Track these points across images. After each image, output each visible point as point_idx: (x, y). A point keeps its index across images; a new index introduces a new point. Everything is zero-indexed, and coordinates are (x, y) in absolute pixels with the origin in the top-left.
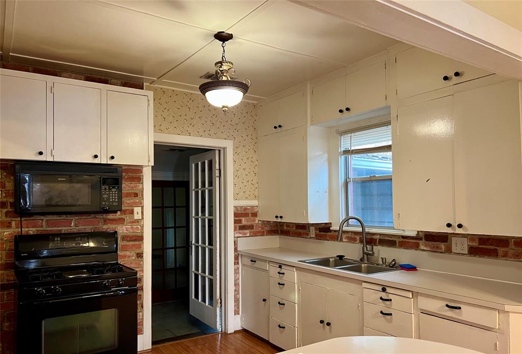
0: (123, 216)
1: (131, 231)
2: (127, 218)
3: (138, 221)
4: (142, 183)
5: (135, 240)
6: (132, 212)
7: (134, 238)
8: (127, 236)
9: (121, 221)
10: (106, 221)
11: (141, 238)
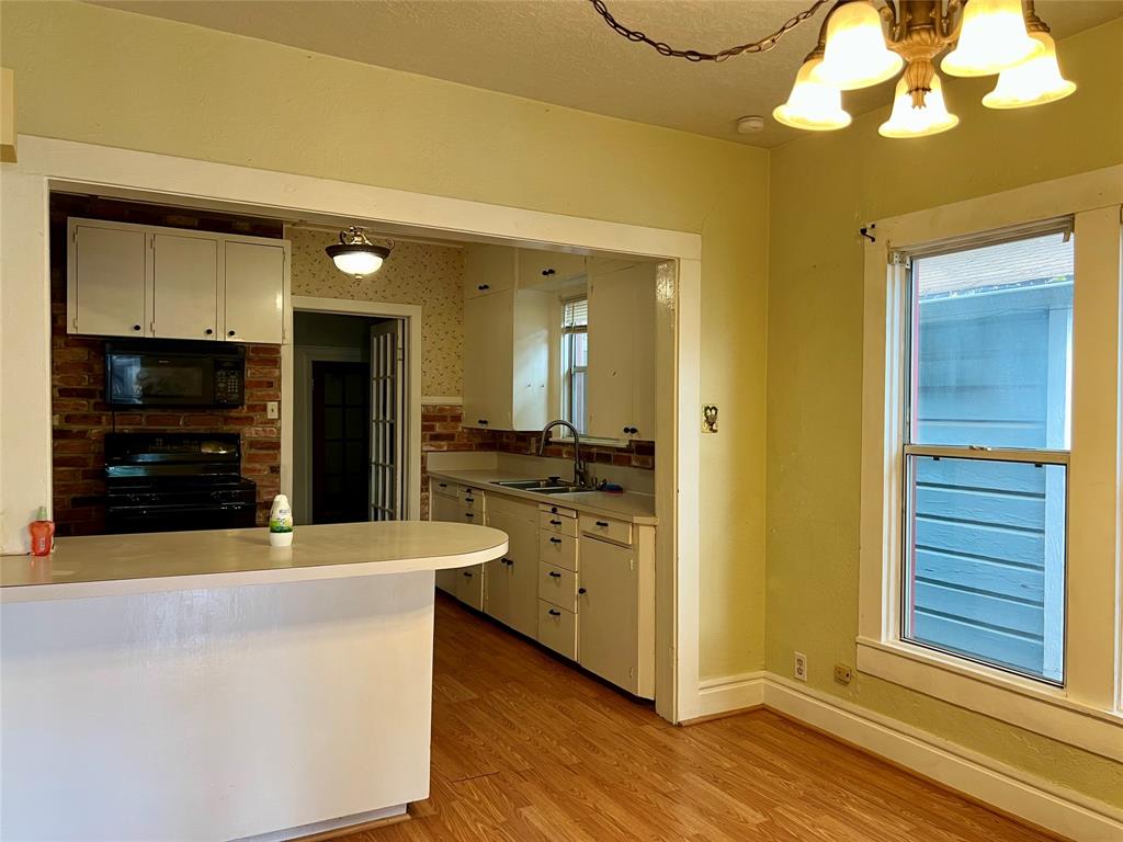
0: (252, 414)
1: (263, 434)
2: (257, 416)
3: (272, 421)
4: (280, 368)
5: (268, 448)
6: (265, 409)
7: (265, 446)
8: (257, 442)
9: (249, 420)
10: (227, 420)
11: (277, 446)
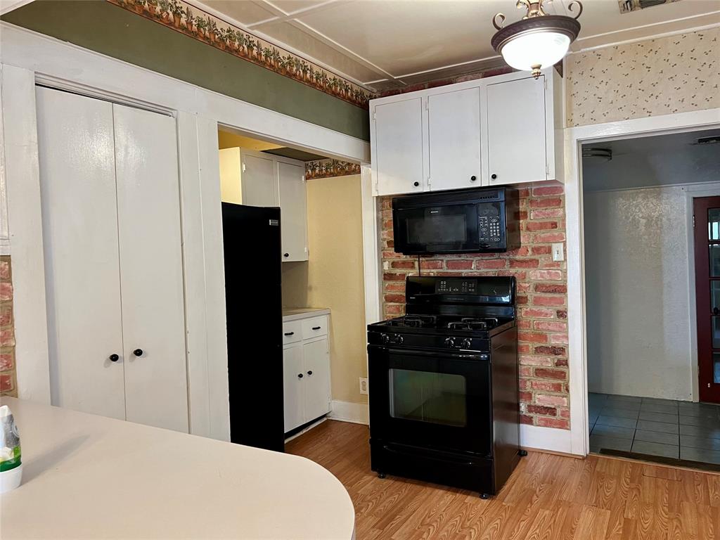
0: (536, 257)
1: (548, 277)
2: (542, 259)
3: (558, 264)
4: (564, 207)
5: (554, 291)
6: (549, 251)
7: (553, 288)
8: (543, 285)
9: (533, 263)
10: (512, 263)
11: (562, 289)
